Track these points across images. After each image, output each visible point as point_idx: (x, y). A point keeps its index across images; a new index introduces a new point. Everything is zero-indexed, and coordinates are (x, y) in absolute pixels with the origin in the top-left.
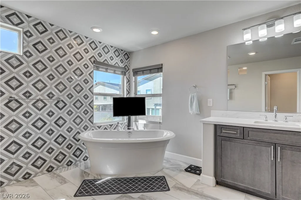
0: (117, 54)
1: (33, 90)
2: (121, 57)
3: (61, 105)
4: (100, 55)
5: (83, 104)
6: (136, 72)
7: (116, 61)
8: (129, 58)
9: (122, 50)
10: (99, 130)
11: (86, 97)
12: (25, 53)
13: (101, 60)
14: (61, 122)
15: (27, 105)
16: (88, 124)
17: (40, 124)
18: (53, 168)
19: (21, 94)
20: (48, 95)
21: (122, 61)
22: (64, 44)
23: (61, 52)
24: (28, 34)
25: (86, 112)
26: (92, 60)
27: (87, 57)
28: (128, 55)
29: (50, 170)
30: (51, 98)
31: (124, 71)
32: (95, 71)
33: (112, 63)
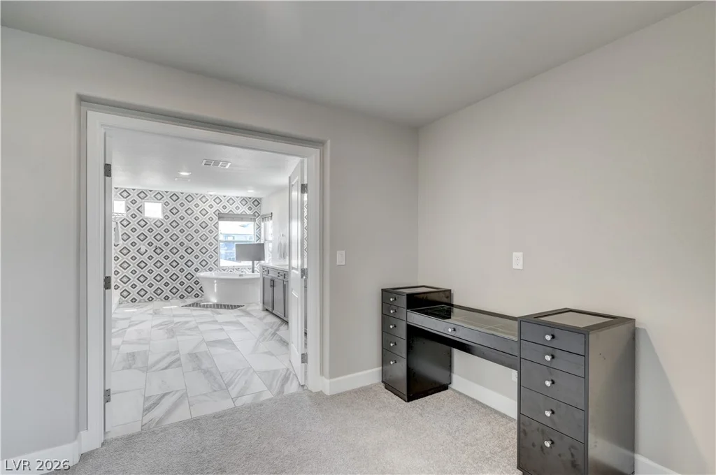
0: (244, 202)
1: (170, 241)
2: (250, 204)
3: (189, 251)
4: (225, 207)
5: (208, 250)
6: (264, 218)
7: (244, 209)
8: (259, 203)
9: (250, 198)
10: (223, 272)
11: (211, 244)
12: (165, 217)
13: (226, 211)
14: (190, 263)
15: (167, 252)
16: (213, 266)
17: (174, 264)
18: (184, 296)
19: (162, 244)
20: (180, 244)
21: (250, 209)
22: (192, 205)
23: (189, 212)
24: (167, 204)
25: (211, 257)
26: (217, 213)
27: (211, 211)
28: (257, 202)
29: (182, 297)
30: (182, 246)
31: (252, 218)
32: (220, 222)
33: (239, 212)
